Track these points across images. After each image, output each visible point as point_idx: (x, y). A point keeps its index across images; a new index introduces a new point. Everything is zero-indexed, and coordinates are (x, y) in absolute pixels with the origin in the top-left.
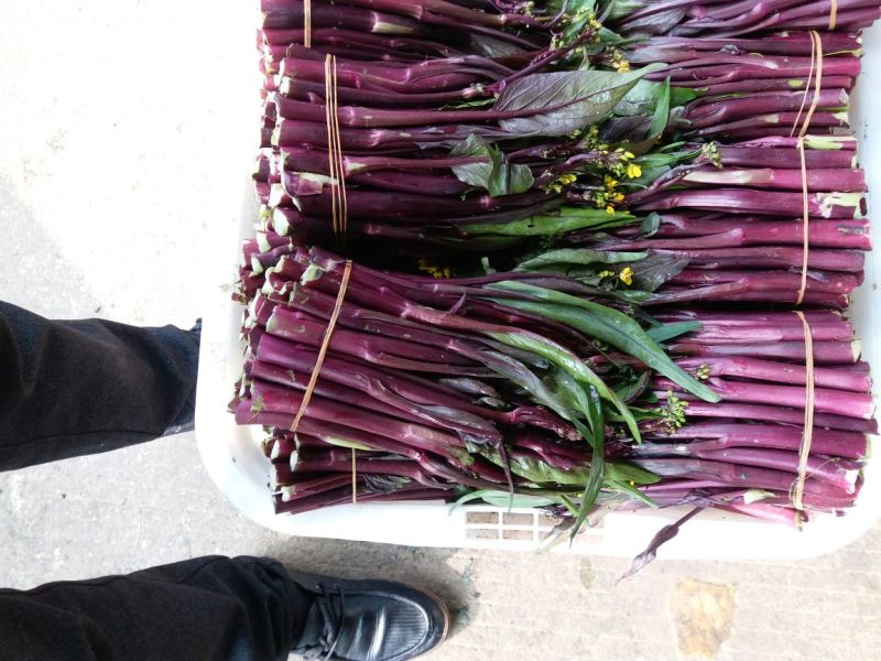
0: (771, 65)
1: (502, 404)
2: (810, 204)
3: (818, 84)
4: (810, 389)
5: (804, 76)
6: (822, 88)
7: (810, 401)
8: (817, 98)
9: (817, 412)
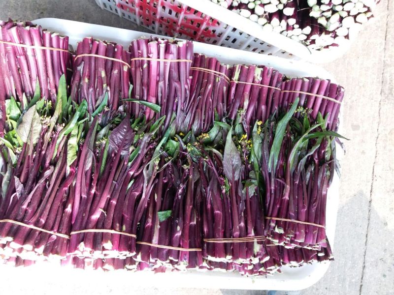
0: (210, 86)
1: (313, 164)
2: (258, 83)
3: (218, 73)
4: (317, 95)
5: (215, 77)
6: (220, 72)
7: (321, 96)
8: (223, 74)
9: (325, 95)
